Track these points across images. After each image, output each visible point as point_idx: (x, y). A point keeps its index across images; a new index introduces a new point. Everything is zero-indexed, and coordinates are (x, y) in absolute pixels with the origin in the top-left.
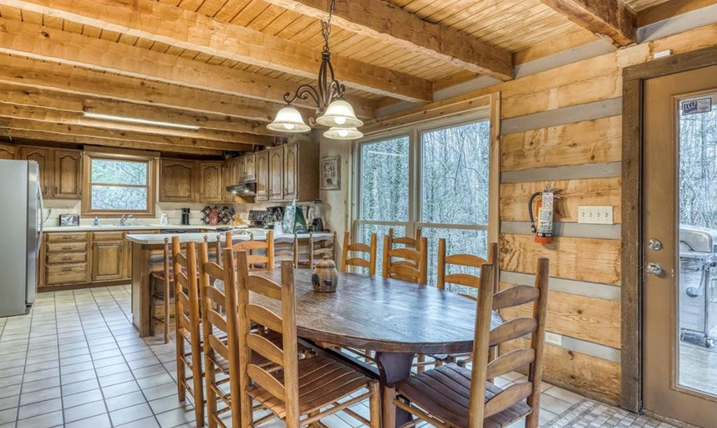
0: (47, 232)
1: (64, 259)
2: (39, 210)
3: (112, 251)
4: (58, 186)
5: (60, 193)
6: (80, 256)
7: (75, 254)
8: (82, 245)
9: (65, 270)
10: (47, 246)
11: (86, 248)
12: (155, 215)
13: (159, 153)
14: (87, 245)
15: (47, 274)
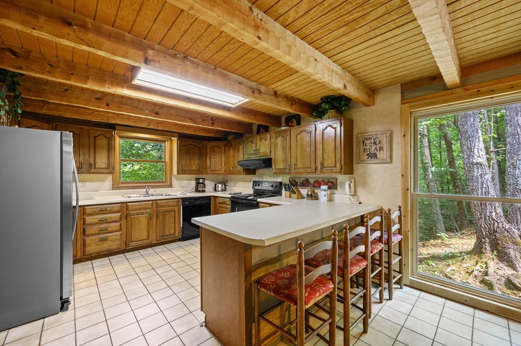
0: (83, 206)
1: (101, 230)
2: (74, 184)
3: (143, 219)
4: (92, 162)
5: (95, 168)
6: (115, 226)
7: (111, 224)
8: (117, 216)
9: (102, 240)
10: (84, 219)
11: (121, 218)
12: (172, 185)
13: (177, 134)
14: (121, 215)
15: (84, 246)
